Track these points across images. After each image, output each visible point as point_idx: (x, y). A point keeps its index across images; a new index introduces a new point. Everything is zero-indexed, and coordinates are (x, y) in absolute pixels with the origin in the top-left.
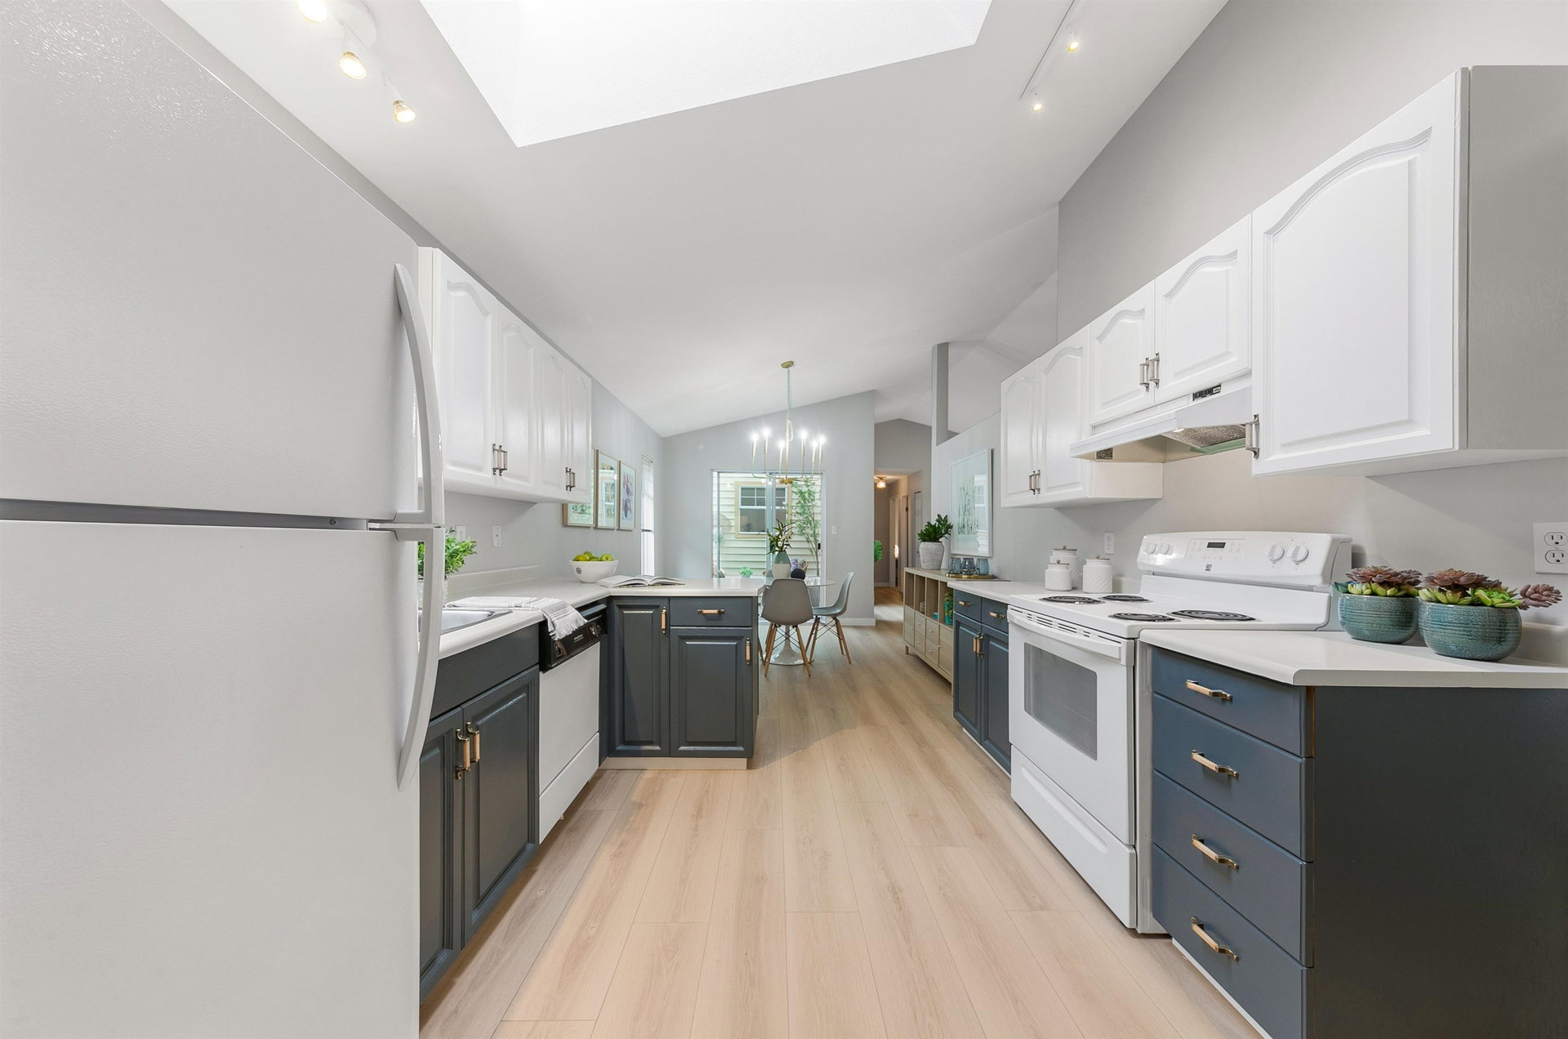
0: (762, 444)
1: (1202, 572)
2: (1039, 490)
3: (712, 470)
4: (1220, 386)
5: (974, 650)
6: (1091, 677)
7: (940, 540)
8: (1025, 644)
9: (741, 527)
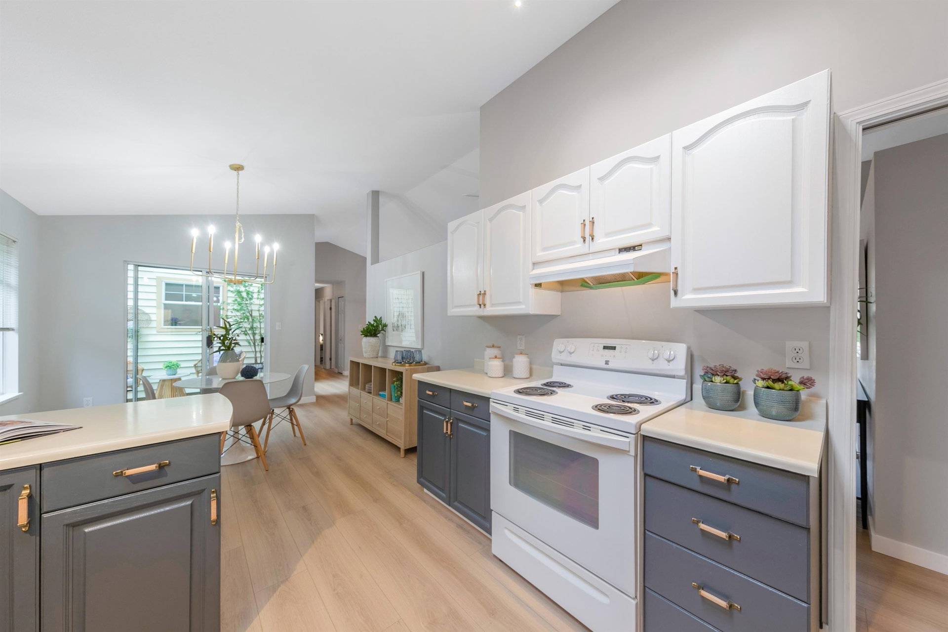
0: (204, 241)
1: (603, 365)
2: (485, 305)
3: (127, 262)
4: (641, 245)
5: (445, 431)
6: (595, 462)
7: (378, 335)
8: (510, 431)
9: (165, 322)
